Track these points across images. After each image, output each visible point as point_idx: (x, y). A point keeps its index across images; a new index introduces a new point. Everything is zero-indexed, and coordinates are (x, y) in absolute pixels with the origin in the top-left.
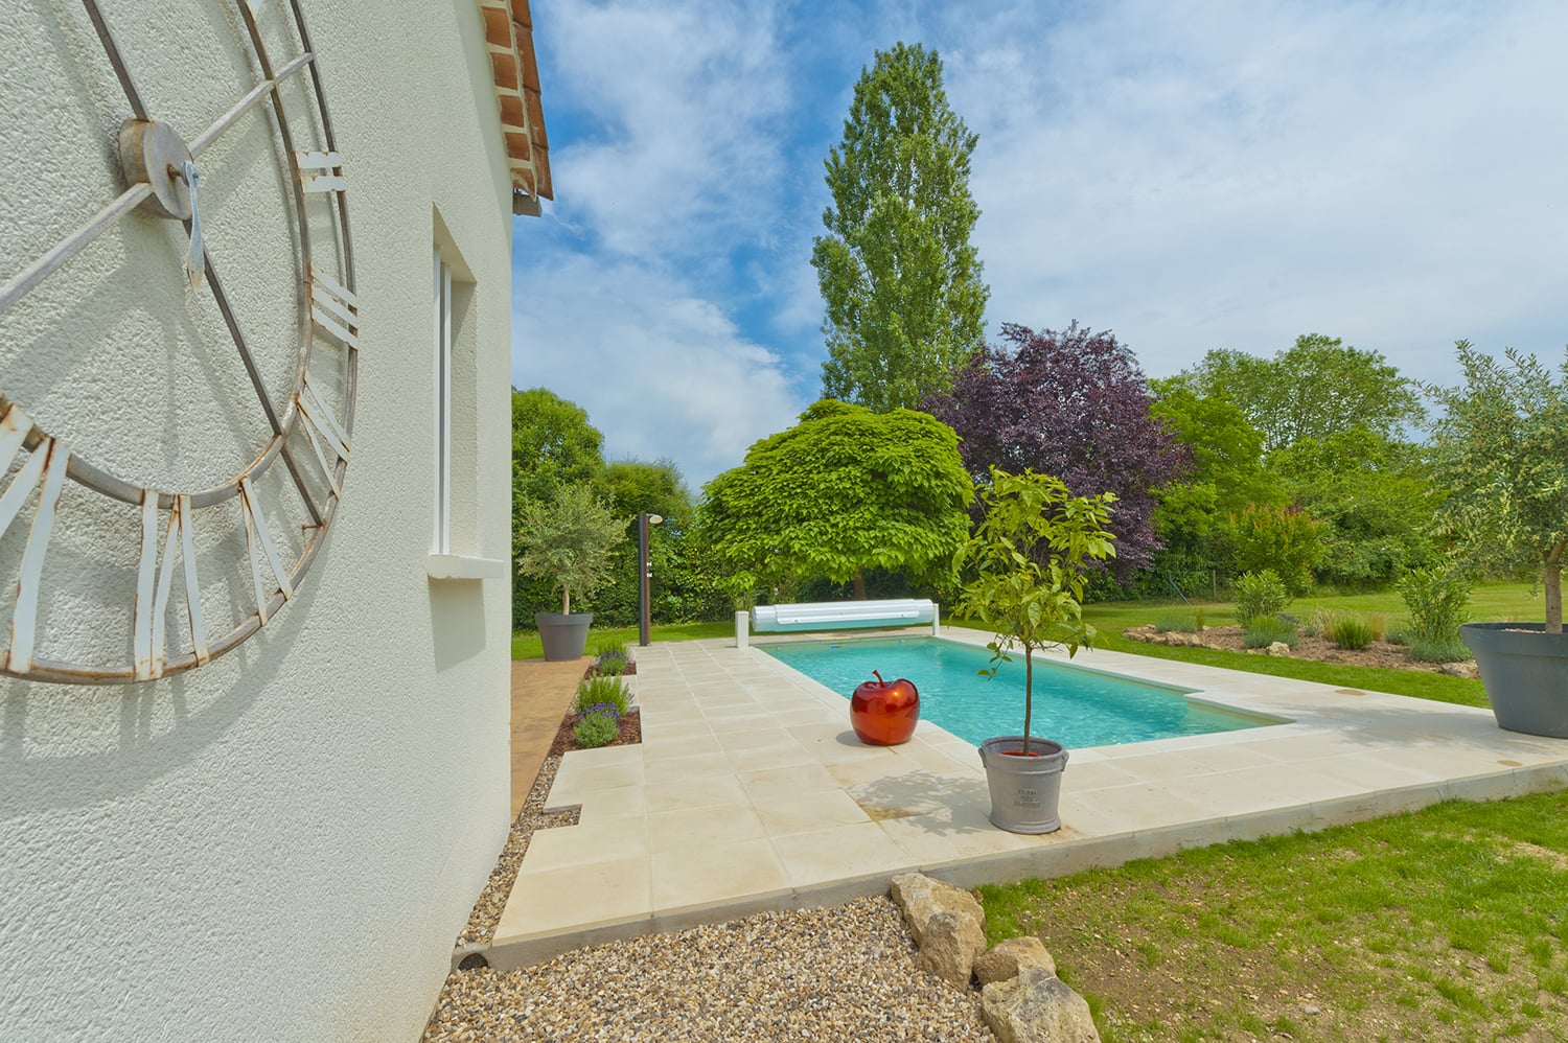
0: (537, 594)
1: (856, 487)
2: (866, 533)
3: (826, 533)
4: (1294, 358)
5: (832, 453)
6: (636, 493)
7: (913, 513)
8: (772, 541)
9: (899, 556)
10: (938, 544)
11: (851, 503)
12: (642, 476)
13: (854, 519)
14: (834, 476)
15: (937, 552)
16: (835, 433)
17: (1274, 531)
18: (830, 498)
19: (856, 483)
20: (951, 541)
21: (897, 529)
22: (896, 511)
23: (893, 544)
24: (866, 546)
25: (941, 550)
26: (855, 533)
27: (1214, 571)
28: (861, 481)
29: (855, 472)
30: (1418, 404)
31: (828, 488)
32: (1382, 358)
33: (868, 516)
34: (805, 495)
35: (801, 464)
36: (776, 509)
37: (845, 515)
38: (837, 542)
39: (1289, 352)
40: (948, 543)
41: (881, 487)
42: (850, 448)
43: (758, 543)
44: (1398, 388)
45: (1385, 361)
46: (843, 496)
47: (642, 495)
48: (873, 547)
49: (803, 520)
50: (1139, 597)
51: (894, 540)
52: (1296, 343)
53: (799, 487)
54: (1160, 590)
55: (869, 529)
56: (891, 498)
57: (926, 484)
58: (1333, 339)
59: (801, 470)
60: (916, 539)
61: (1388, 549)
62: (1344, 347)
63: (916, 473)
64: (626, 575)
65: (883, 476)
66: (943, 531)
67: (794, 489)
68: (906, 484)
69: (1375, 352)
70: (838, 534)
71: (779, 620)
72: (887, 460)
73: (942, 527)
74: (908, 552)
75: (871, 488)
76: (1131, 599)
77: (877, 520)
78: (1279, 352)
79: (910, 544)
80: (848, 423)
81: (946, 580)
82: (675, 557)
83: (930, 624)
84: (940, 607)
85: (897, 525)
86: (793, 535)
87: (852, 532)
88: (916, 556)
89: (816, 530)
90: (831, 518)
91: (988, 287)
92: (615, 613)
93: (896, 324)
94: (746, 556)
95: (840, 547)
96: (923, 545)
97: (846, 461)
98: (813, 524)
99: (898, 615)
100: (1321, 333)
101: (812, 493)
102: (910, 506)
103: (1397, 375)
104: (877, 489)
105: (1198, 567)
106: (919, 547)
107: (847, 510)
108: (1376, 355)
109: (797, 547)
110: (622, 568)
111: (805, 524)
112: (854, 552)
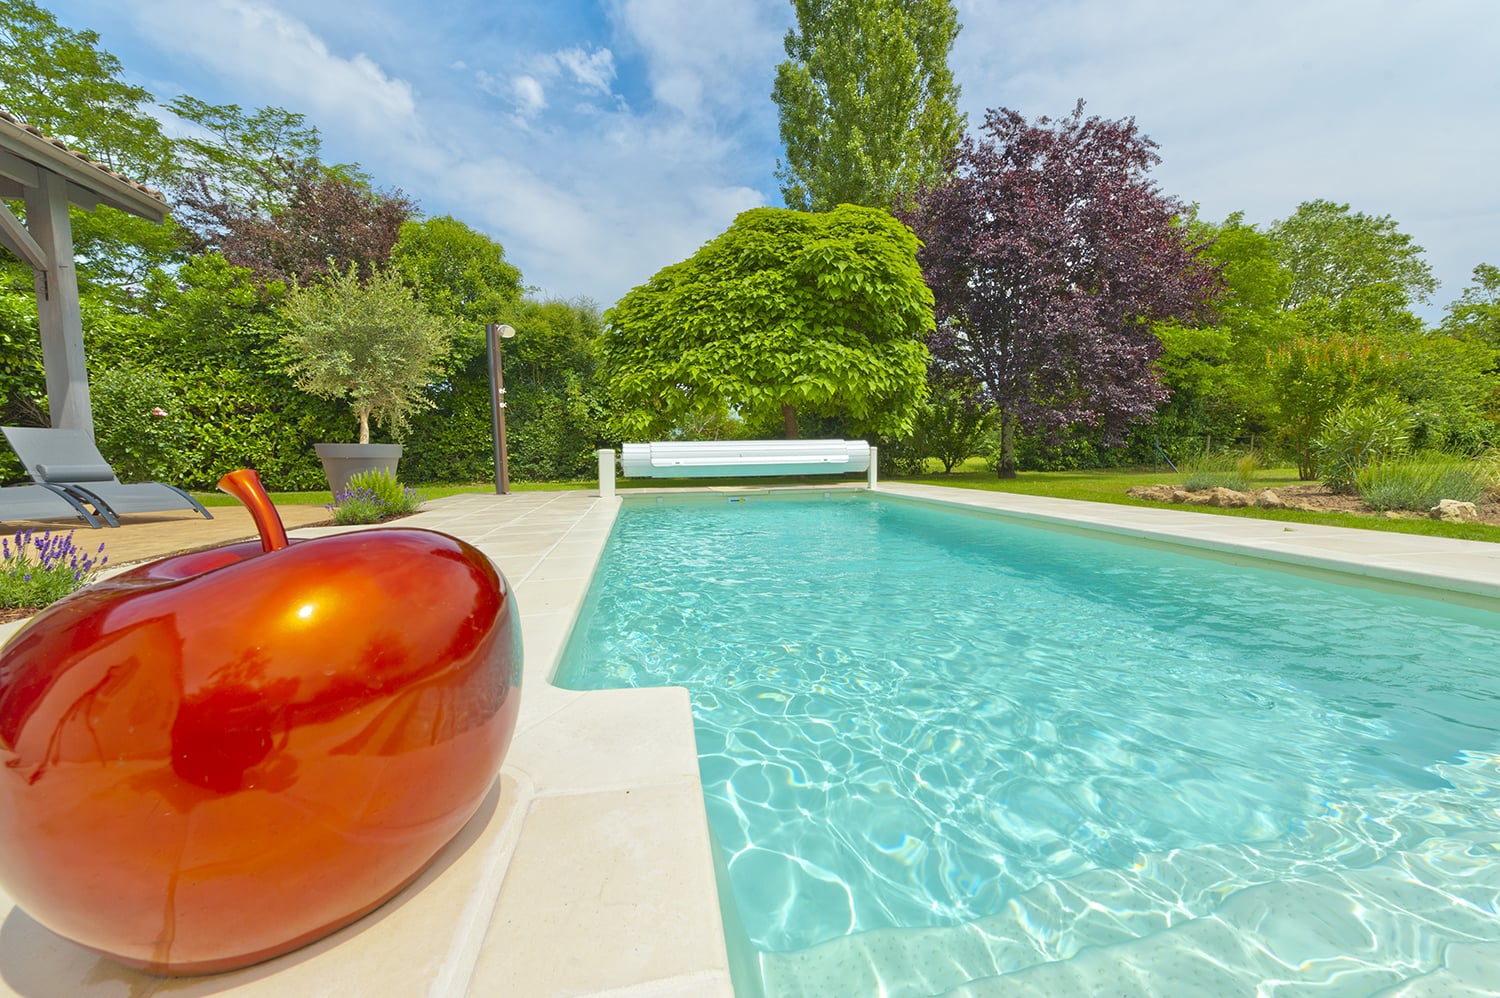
0: (451, 444)
1: (776, 296)
2: (787, 357)
3: (735, 357)
4: (1291, 227)
5: (746, 252)
6: (549, 332)
7: (852, 333)
8: (669, 370)
9: (828, 386)
10: (883, 375)
12: (556, 315)
13: (771, 338)
14: (746, 282)
15: (881, 386)
17: (1333, 369)
18: (742, 311)
19: (776, 291)
20: (901, 373)
21: (827, 350)
22: (829, 329)
23: (820, 370)
24: (786, 372)
25: (888, 383)
26: (773, 357)
27: (1209, 437)
29: (775, 275)
30: (1428, 276)
31: (739, 297)
32: (1394, 224)
33: (789, 333)
34: (711, 309)
36: (675, 329)
37: (762, 335)
38: (748, 369)
39: (1287, 220)
40: (897, 376)
41: (809, 296)
42: (770, 245)
43: (654, 373)
44: (1408, 258)
45: (1397, 227)
46: (758, 308)
47: (557, 337)
48: (796, 374)
50: (1117, 465)
51: (823, 364)
52: (1296, 211)
53: (705, 298)
54: (1142, 457)
55: (789, 352)
56: (823, 313)
57: (869, 288)
58: (1339, 206)
59: (708, 278)
60: (853, 365)
61: (1423, 415)
62: (1351, 213)
63: (856, 271)
64: (545, 426)
66: (892, 360)
67: (697, 301)
68: (841, 286)
69: (1388, 216)
70: (750, 357)
71: (654, 461)
72: (816, 254)
73: (891, 355)
74: (841, 382)
75: (796, 297)
76: (1108, 467)
77: (802, 340)
78: (1276, 222)
79: (844, 370)
81: (893, 426)
82: (600, 409)
83: (862, 476)
84: (879, 453)
85: (828, 345)
86: (692, 359)
87: (768, 355)
88: (851, 387)
89: (721, 352)
90: (742, 337)
91: (965, 116)
92: (536, 467)
93: (857, 141)
94: (639, 390)
95: (752, 374)
96: (862, 373)
97: (764, 263)
98: (718, 344)
99: (820, 459)
100: (1328, 199)
101: (719, 306)
102: (848, 324)
103: (1411, 242)
104: (805, 300)
105: (1190, 432)
106: (857, 376)
107: (764, 328)
108: (1389, 220)
110: (541, 418)
111: (708, 345)
112: (771, 383)
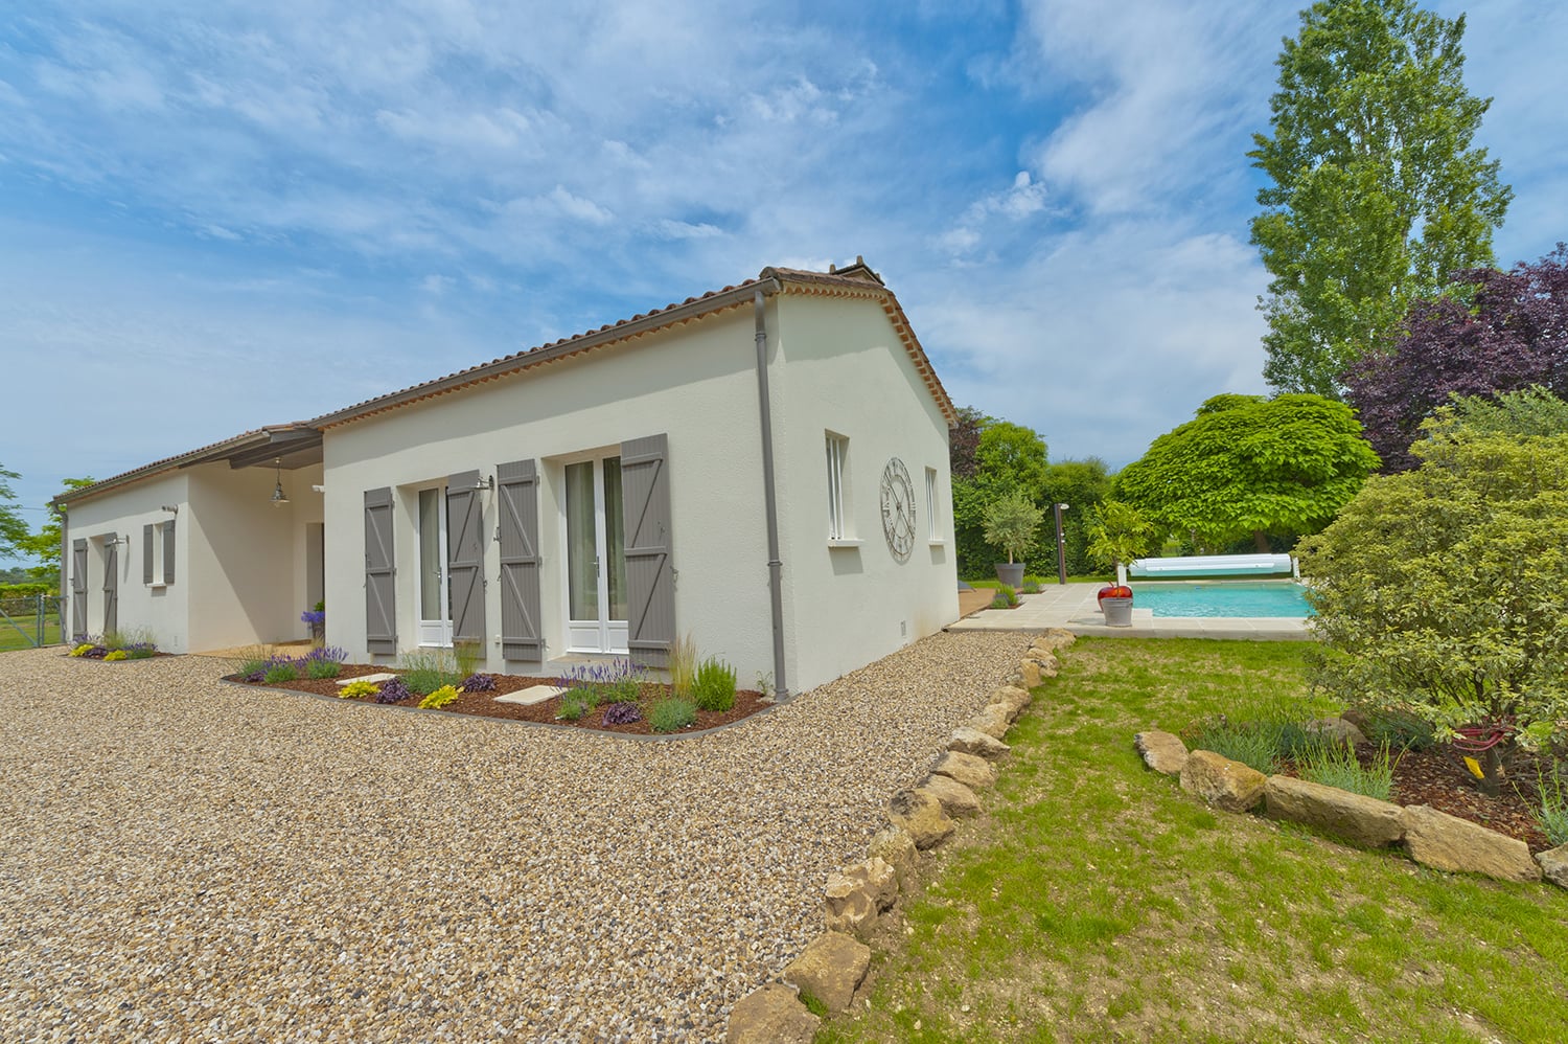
1: (1225, 470)
2: (1234, 505)
3: (1198, 507)
5: (1205, 446)
6: (1070, 484)
7: (1290, 485)
9: (1264, 521)
11: (1218, 483)
12: (1073, 470)
13: (1222, 494)
14: (1205, 463)
16: (1209, 429)
18: (1202, 480)
19: (1224, 467)
20: (1334, 505)
21: (1264, 499)
22: (1265, 486)
23: (1257, 512)
24: (1233, 514)
26: (1224, 505)
28: (1230, 464)
29: (1223, 457)
31: (1199, 472)
33: (1235, 491)
34: (1181, 480)
35: (1179, 457)
36: (1158, 491)
37: (1214, 492)
38: (1207, 513)
42: (1221, 439)
46: (1213, 478)
47: (1076, 484)
48: (1240, 515)
49: (1180, 498)
51: (1260, 508)
53: (1176, 474)
55: (1236, 502)
59: (1179, 461)
65: (1250, 458)
67: (1172, 476)
68: (1271, 463)
70: (1208, 507)
71: (1147, 568)
72: (1249, 447)
74: (1274, 518)
75: (1239, 469)
77: (1245, 494)
79: (1276, 510)
80: (1223, 419)
83: (1289, 575)
85: (1265, 496)
86: (1169, 509)
87: (1220, 504)
88: (1284, 520)
89: (1188, 504)
90: (1202, 495)
95: (1210, 516)
96: (1291, 511)
97: (1216, 451)
98: (1185, 500)
101: (1185, 478)
102: (1280, 479)
104: (1244, 470)
106: (1287, 513)
107: (1218, 488)
109: (1171, 519)
111: (1180, 501)
112: (1223, 520)
